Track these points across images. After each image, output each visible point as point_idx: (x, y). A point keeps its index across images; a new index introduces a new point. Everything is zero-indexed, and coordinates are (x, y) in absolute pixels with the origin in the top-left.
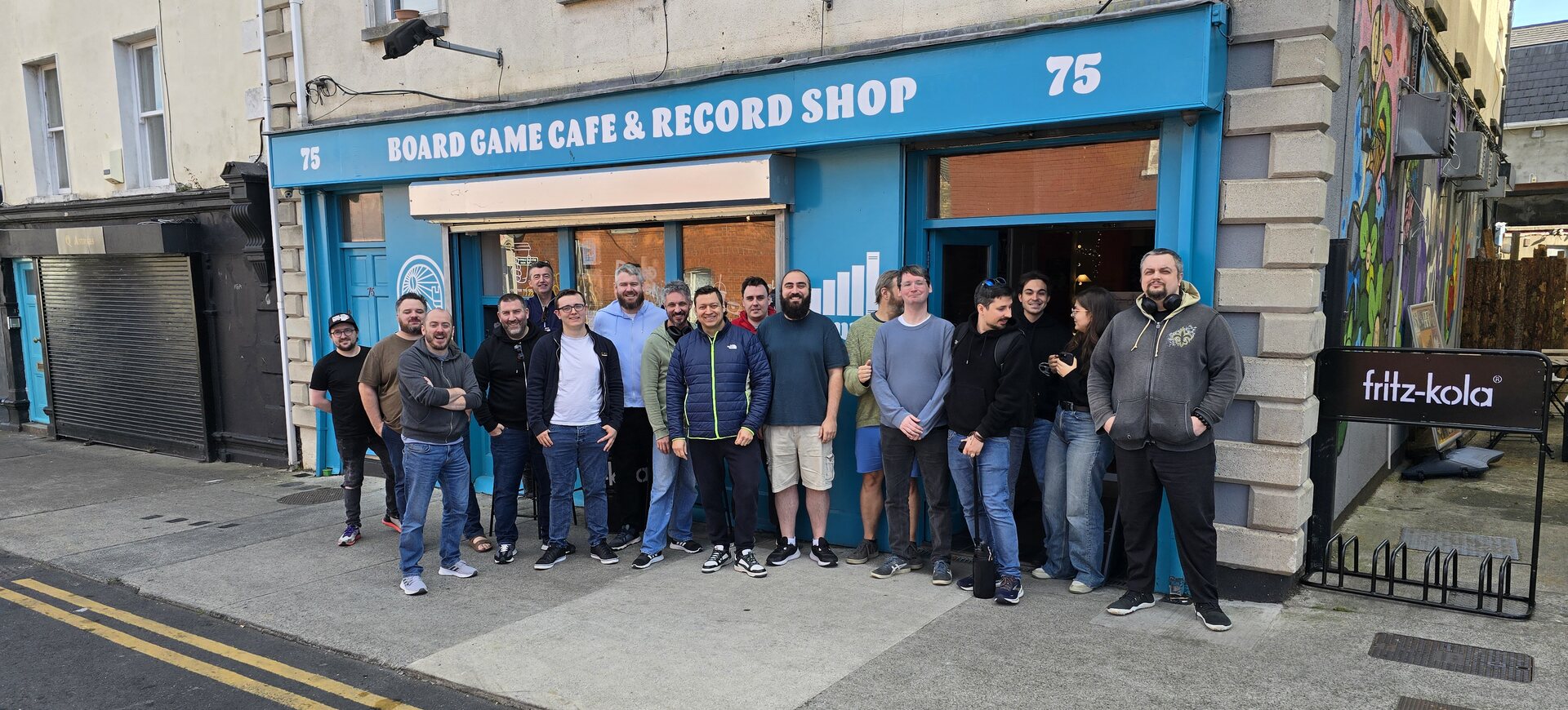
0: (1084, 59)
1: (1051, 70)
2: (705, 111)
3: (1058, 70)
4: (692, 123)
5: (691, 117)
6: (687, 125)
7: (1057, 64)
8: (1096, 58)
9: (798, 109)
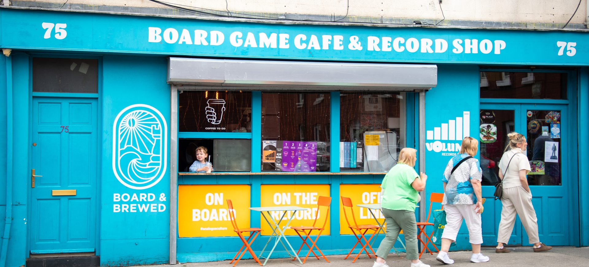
0: (570, 44)
1: (559, 46)
2: (400, 41)
3: (561, 47)
4: (392, 46)
5: (392, 43)
6: (389, 47)
7: (561, 44)
8: (574, 44)
9: (451, 47)
